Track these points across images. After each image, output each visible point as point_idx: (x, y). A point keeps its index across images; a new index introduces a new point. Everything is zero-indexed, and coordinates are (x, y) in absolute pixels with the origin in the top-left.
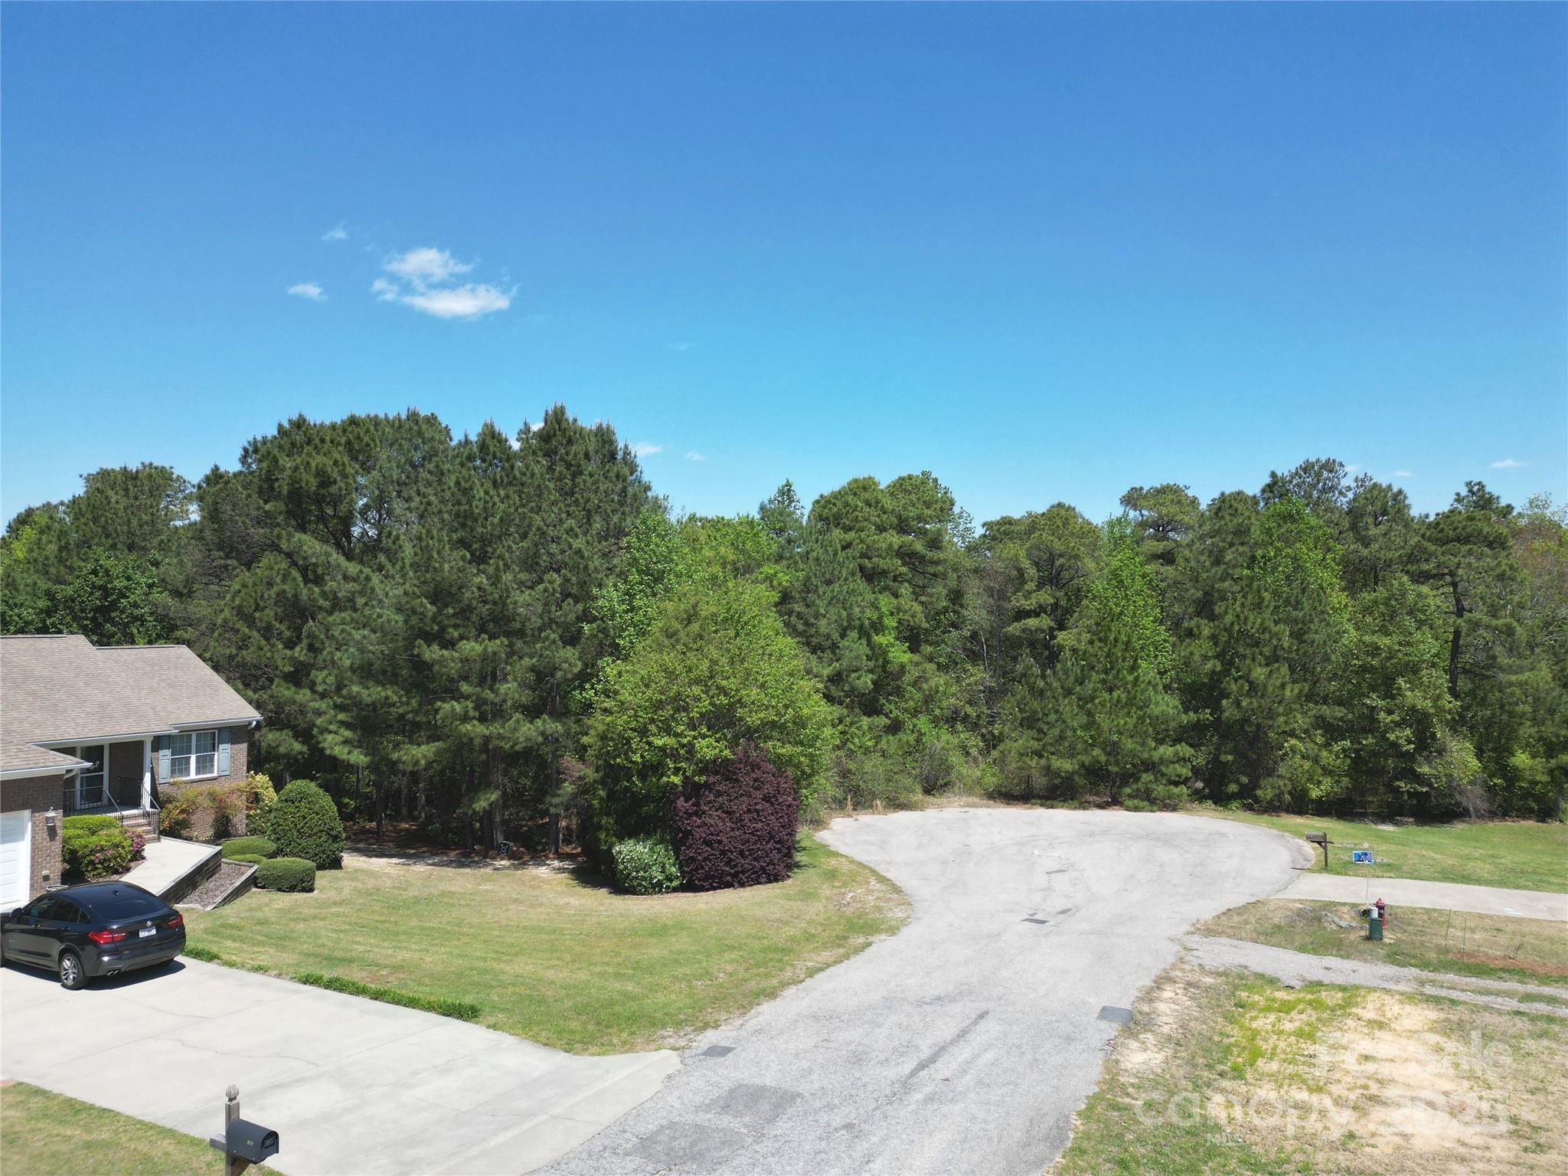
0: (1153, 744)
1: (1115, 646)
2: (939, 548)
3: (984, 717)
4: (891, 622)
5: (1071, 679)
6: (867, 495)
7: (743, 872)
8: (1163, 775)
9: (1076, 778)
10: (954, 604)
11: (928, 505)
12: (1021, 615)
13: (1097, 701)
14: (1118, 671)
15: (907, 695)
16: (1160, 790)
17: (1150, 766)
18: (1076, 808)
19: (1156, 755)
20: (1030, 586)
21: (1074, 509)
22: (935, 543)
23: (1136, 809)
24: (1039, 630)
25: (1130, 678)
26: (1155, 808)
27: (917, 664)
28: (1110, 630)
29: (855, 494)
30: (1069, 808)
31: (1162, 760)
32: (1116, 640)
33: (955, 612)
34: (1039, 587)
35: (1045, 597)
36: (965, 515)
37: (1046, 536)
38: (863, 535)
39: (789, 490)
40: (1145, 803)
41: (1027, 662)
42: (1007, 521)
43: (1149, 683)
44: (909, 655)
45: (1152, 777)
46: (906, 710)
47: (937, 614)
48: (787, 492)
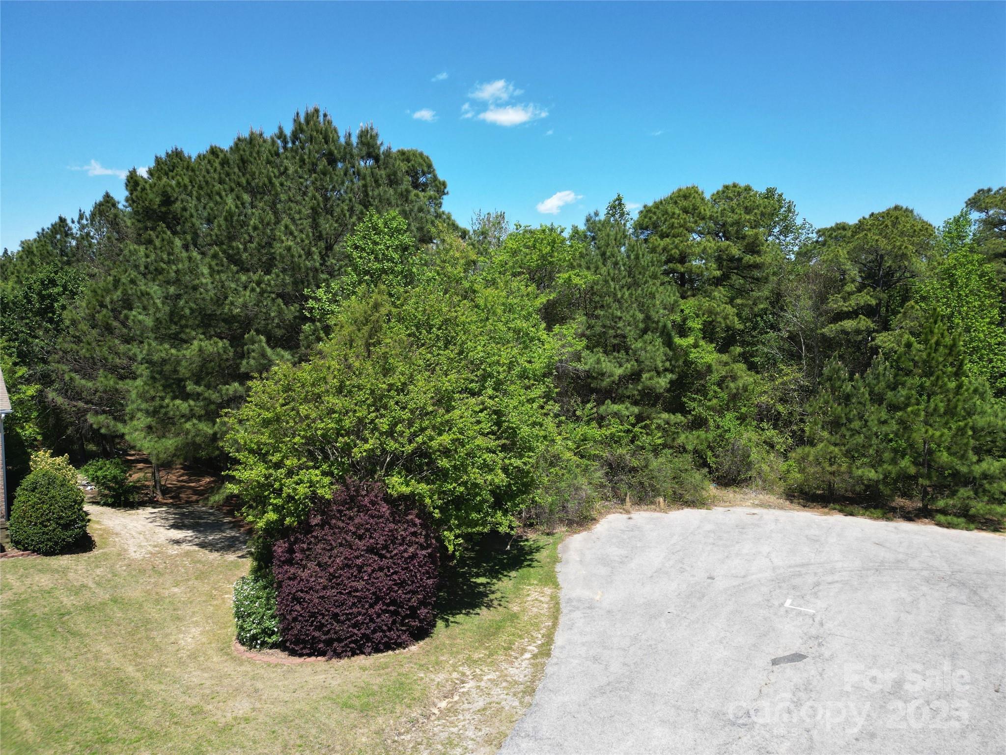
0: (975, 458)
1: (936, 350)
2: (758, 253)
3: (795, 414)
4: (696, 324)
5: (883, 384)
6: (685, 203)
7: (339, 640)
8: (984, 491)
9: (881, 487)
10: (774, 307)
11: (748, 210)
12: (840, 316)
13: (909, 409)
14: (938, 378)
15: (711, 393)
16: (979, 507)
17: (967, 481)
18: (877, 518)
19: (978, 470)
20: (850, 287)
21: (912, 211)
22: (753, 248)
23: (949, 526)
24: (858, 332)
25: (952, 385)
26: (972, 526)
27: (726, 364)
28: (932, 332)
29: (676, 203)
30: (871, 518)
31: (985, 476)
32: (938, 343)
33: (773, 314)
34: (859, 290)
35: (866, 298)
36: (807, 226)
37: (872, 236)
38: (677, 241)
39: (620, 204)
40: (961, 520)
41: (834, 365)
42: (842, 227)
43: (976, 391)
44: (716, 355)
45: (971, 493)
46: (710, 408)
47: (756, 316)
48: (617, 206)
